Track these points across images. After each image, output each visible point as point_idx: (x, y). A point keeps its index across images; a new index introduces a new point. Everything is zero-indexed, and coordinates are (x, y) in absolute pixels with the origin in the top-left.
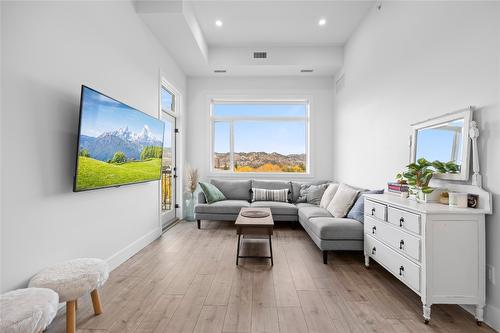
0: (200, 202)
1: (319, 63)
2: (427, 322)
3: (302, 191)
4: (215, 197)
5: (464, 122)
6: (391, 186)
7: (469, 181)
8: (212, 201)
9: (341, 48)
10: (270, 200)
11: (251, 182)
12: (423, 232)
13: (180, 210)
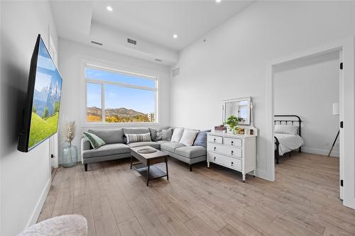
0: (85, 149)
1: (166, 58)
2: (244, 182)
3: (158, 134)
4: (100, 144)
5: (247, 102)
6: (216, 128)
7: (250, 125)
8: (97, 147)
9: (178, 52)
10: (140, 141)
11: (123, 130)
12: (243, 146)
13: (56, 159)
